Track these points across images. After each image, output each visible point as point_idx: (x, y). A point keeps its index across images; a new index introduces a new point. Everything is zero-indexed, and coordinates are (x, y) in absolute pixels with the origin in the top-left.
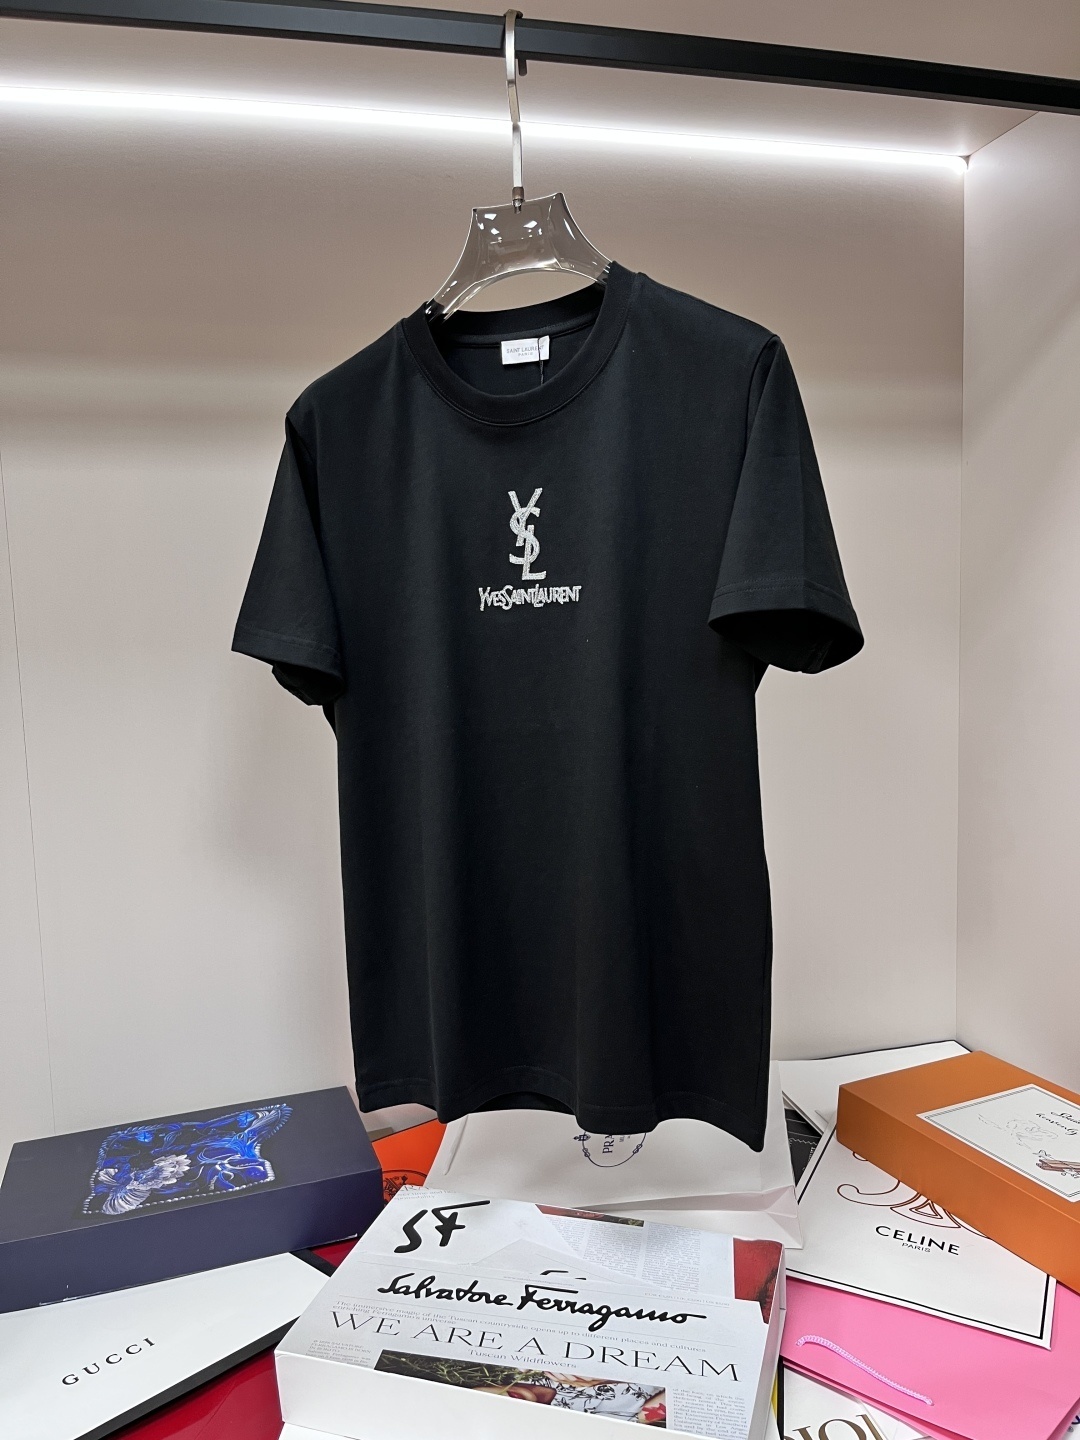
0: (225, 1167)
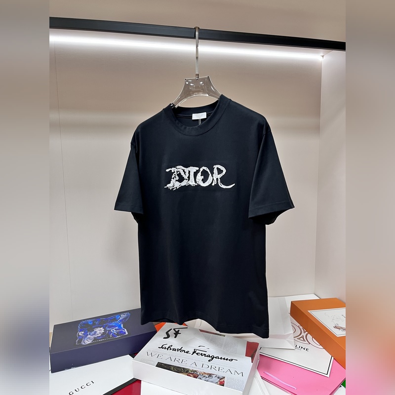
0: (114, 331)
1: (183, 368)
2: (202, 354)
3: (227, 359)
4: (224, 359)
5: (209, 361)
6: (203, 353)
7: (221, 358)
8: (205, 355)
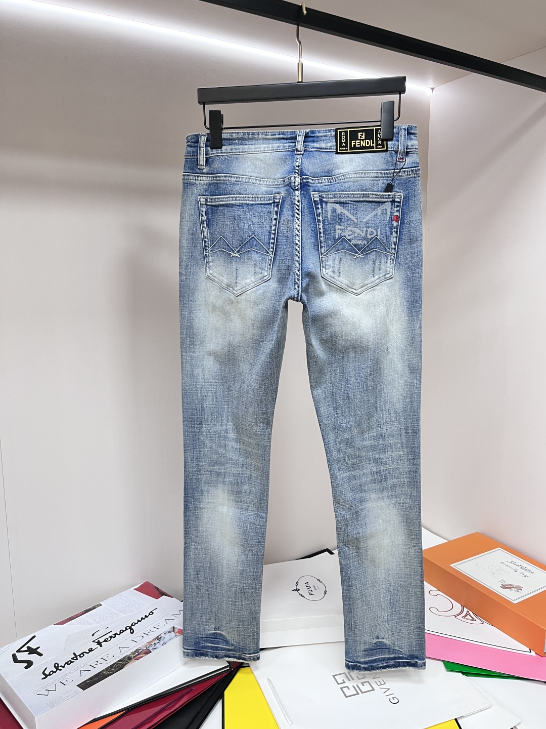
2: (111, 637)
3: (146, 616)
4: (142, 619)
5: (131, 633)
6: (111, 634)
7: (138, 621)
8: (116, 634)
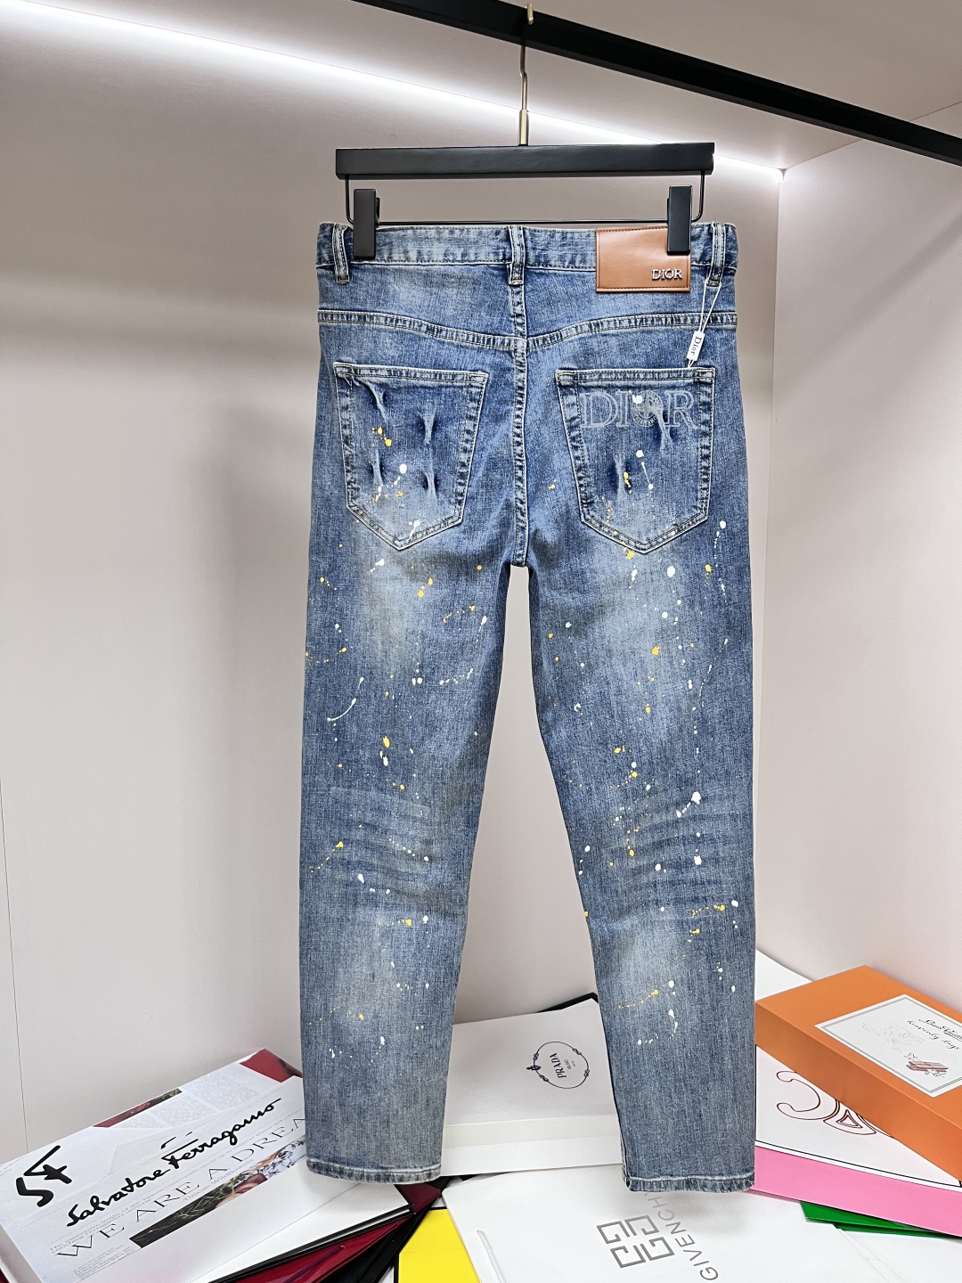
1: (206, 1195)
2: (195, 1151)
3: (260, 1114)
4: (253, 1117)
5: (232, 1144)
6: (195, 1146)
7: (246, 1122)
8: (205, 1145)
